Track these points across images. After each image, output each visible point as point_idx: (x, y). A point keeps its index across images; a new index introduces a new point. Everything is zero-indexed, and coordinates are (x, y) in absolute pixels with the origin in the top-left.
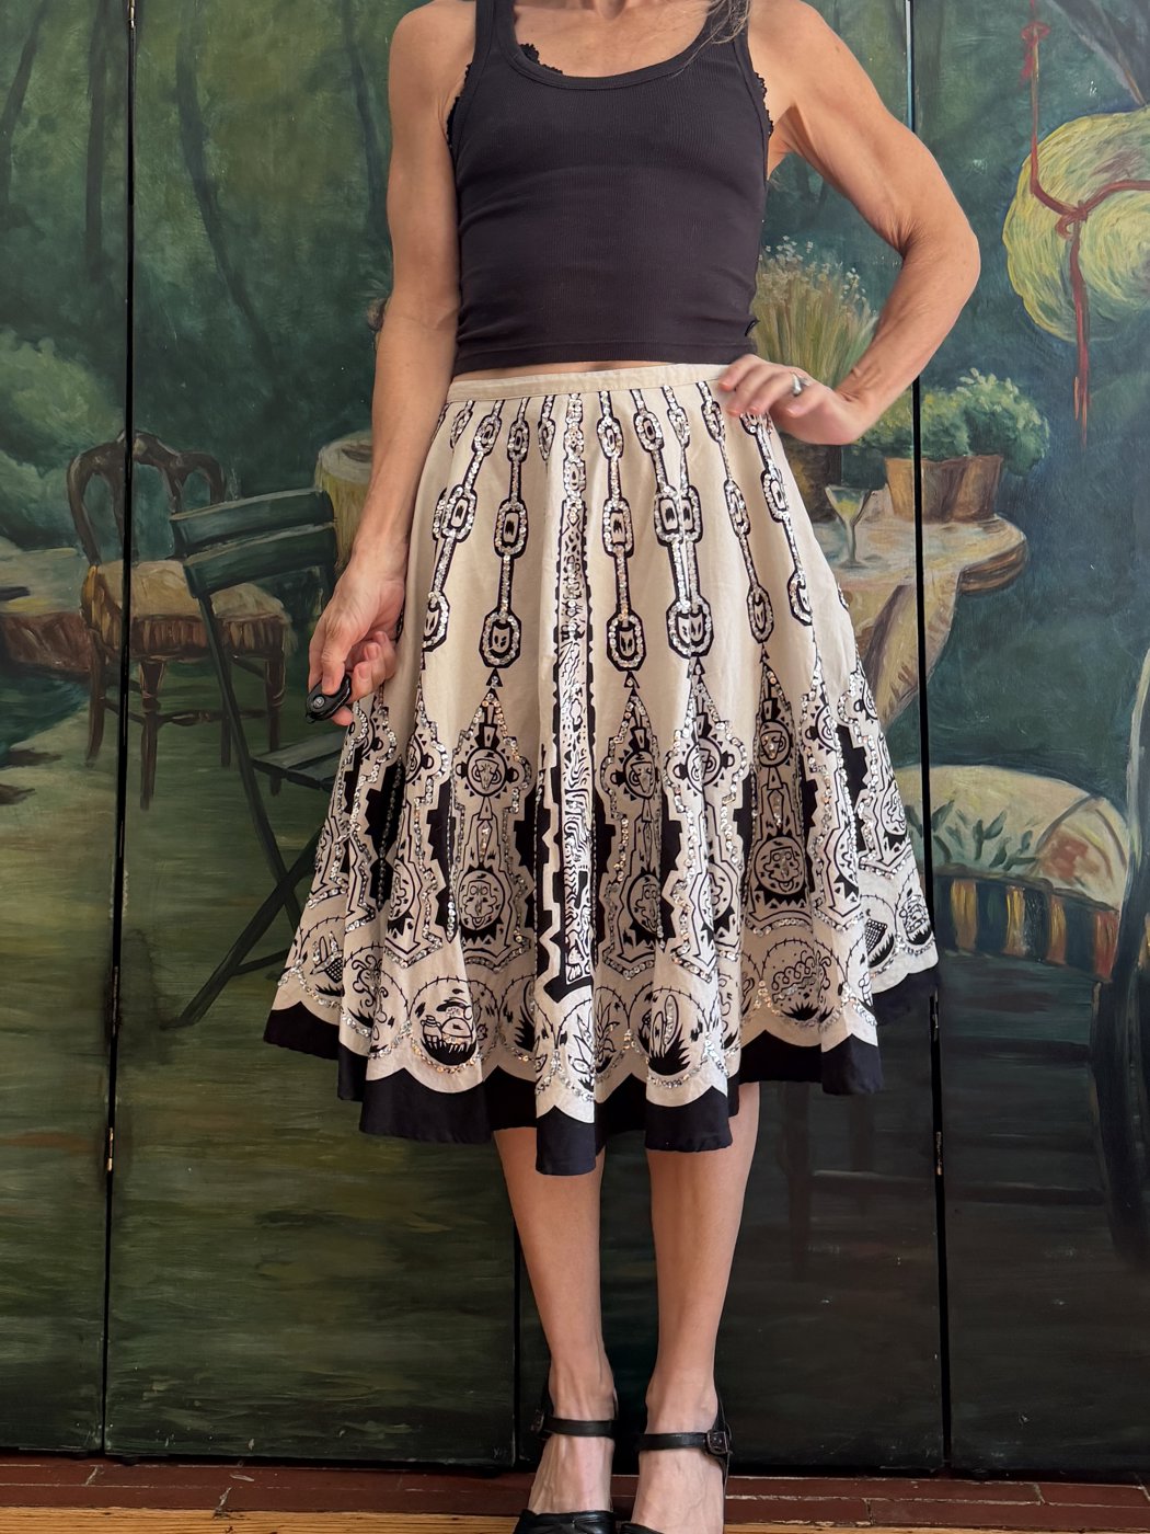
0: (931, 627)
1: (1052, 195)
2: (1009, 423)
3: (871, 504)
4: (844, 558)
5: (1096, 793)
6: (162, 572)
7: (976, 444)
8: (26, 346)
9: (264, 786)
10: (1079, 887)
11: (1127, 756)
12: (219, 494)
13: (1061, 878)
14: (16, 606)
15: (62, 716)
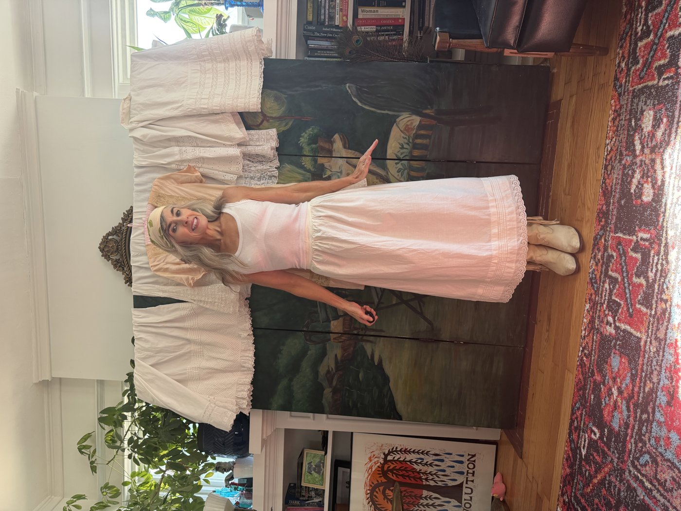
0: (356, 156)
1: (260, 122)
2: (311, 135)
3: (328, 167)
4: (339, 174)
5: (395, 121)
6: (333, 325)
7: (315, 142)
8: (282, 352)
9: (383, 306)
10: (415, 127)
11: (387, 114)
12: (316, 312)
13: (413, 130)
14: (339, 357)
15: (364, 348)
